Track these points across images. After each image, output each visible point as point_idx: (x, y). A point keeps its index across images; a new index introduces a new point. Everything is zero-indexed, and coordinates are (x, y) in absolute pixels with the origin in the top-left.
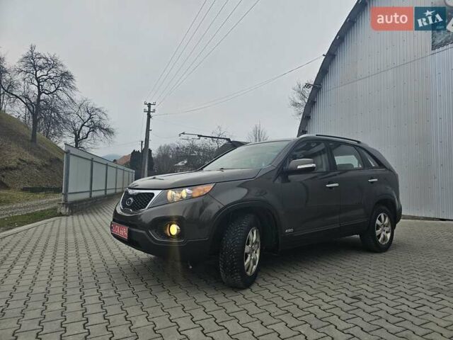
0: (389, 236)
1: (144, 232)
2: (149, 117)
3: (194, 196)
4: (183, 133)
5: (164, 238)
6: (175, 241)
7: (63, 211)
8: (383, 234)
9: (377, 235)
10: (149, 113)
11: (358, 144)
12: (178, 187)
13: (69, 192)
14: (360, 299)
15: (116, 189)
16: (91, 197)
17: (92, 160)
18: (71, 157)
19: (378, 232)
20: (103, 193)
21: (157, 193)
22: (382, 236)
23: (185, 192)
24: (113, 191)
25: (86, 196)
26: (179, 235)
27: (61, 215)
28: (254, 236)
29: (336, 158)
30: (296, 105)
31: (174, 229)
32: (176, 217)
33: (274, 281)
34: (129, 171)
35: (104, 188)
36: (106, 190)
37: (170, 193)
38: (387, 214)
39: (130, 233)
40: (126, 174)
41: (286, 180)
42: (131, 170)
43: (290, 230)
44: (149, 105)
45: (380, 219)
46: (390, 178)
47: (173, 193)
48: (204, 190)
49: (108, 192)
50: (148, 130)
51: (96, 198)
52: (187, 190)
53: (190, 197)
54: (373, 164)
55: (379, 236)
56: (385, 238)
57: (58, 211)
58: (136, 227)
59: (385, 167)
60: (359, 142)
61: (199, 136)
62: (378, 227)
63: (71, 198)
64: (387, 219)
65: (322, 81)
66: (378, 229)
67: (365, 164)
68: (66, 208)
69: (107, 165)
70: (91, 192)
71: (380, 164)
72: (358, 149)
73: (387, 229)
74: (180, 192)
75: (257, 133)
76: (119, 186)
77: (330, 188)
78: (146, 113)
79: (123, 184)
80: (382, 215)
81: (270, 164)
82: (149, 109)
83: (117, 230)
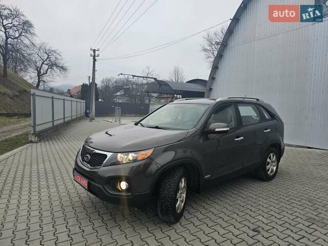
0: (275, 168)
1: (100, 186)
2: (95, 60)
3: (140, 158)
4: (121, 74)
5: (116, 192)
7: (33, 139)
8: (271, 168)
9: (267, 169)
10: (94, 57)
11: (258, 102)
12: (126, 151)
13: (37, 124)
14: (259, 232)
15: (72, 116)
16: (53, 125)
17: (53, 98)
18: (37, 98)
19: (268, 167)
20: (62, 121)
21: (109, 155)
22: (270, 169)
23: (131, 156)
24: (70, 119)
25: (50, 125)
26: (128, 190)
27: (31, 142)
28: (183, 184)
30: (205, 50)
31: (123, 185)
32: (125, 176)
33: (196, 214)
34: (81, 102)
36: (64, 118)
37: (119, 155)
38: (275, 153)
39: (89, 184)
40: (79, 104)
41: (207, 139)
42: (82, 101)
43: (208, 176)
44: (94, 51)
45: (270, 158)
46: (279, 128)
47: (122, 155)
48: (146, 154)
49: (67, 120)
50: (94, 70)
51: (57, 126)
52: (133, 154)
53: (135, 160)
54: (267, 116)
55: (269, 169)
56: (272, 171)
57: (30, 139)
58: (94, 181)
59: (275, 119)
60: (258, 100)
61: (133, 76)
62: (268, 163)
63: (38, 129)
64: (274, 157)
65: (228, 40)
66: (268, 165)
67: (262, 118)
68: (35, 136)
69: (64, 99)
70: (53, 122)
72: (258, 106)
73: (274, 164)
74: (128, 155)
75: (177, 72)
76: (74, 114)
77: (238, 141)
78: (92, 57)
79: (77, 112)
80: (271, 155)
81: (195, 127)
82: (94, 54)
83: (79, 179)
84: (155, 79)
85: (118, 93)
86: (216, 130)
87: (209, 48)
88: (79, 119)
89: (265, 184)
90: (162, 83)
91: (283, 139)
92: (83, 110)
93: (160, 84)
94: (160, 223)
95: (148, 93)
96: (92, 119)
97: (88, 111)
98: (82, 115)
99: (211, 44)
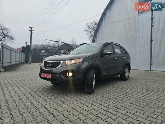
0: (128, 75)
1: (59, 76)
2: (31, 33)
3: (77, 62)
4: (46, 40)
5: (67, 77)
6: (70, 78)
8: (127, 74)
10: (31, 31)
11: (120, 45)
12: (70, 59)
13: (4, 62)
14: (129, 94)
15: (19, 61)
16: (11, 64)
17: (11, 50)
18: (4, 48)
20: (15, 63)
21: (62, 62)
22: (126, 75)
26: (73, 76)
27: (1, 72)
29: (115, 50)
30: (86, 31)
31: (70, 74)
32: (71, 70)
35: (15, 61)
36: (16, 62)
37: (67, 61)
38: (128, 68)
40: (23, 55)
42: (24, 54)
43: (104, 74)
44: (31, 28)
45: (126, 70)
46: (129, 57)
47: (69, 62)
48: (80, 61)
49: (17, 63)
50: (31, 38)
51: (13, 65)
52: (74, 61)
58: (55, 74)
59: (127, 53)
61: (52, 41)
62: (126, 72)
63: (4, 65)
64: (128, 70)
65: (101, 23)
68: (3, 69)
69: (16, 52)
70: (11, 62)
71: (126, 52)
72: (120, 47)
75: (73, 40)
76: (20, 60)
77: (115, 60)
78: (30, 31)
79: (22, 60)
80: (127, 68)
81: (98, 52)
82: (31, 30)
83: (45, 76)
84: (64, 43)
85: (43, 52)
86: (107, 53)
87: (88, 30)
88: (23, 63)
89: (125, 81)
91: (130, 61)
92: (24, 59)
93: (66, 46)
94: (85, 94)
95: (60, 50)
96: (30, 63)
97: (27, 60)
98: (24, 61)
99: (89, 28)
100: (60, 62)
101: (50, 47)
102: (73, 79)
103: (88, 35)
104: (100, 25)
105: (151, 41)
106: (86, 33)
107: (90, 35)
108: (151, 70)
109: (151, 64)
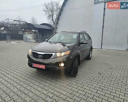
1: (53, 66)
5: (59, 68)
8: (91, 55)
14: (101, 74)
21: (54, 54)
23: (63, 54)
26: (64, 66)
31: (62, 65)
38: (91, 51)
48: (68, 53)
58: (49, 65)
60: (86, 32)
61: (14, 20)
65: (63, 8)
74: (61, 53)
75: (33, 19)
77: (86, 46)
81: (77, 42)
83: (37, 66)
84: (26, 22)
85: (2, 29)
86: (84, 42)
87: (46, 10)
89: (89, 61)
90: (29, 24)
95: (22, 29)
99: (47, 8)
100: (52, 55)
101: (10, 25)
102: (64, 68)
103: (46, 15)
104: (62, 10)
105: (103, 27)
106: (44, 12)
107: (48, 15)
108: (101, 48)
109: (102, 44)
